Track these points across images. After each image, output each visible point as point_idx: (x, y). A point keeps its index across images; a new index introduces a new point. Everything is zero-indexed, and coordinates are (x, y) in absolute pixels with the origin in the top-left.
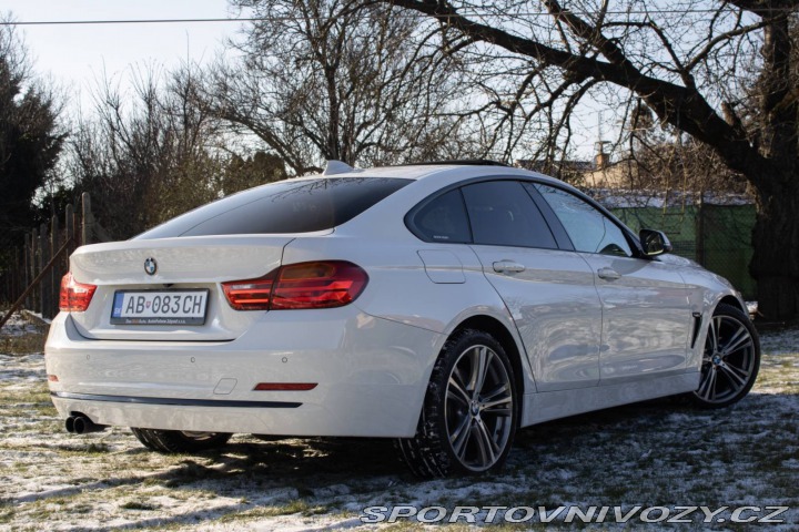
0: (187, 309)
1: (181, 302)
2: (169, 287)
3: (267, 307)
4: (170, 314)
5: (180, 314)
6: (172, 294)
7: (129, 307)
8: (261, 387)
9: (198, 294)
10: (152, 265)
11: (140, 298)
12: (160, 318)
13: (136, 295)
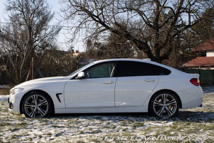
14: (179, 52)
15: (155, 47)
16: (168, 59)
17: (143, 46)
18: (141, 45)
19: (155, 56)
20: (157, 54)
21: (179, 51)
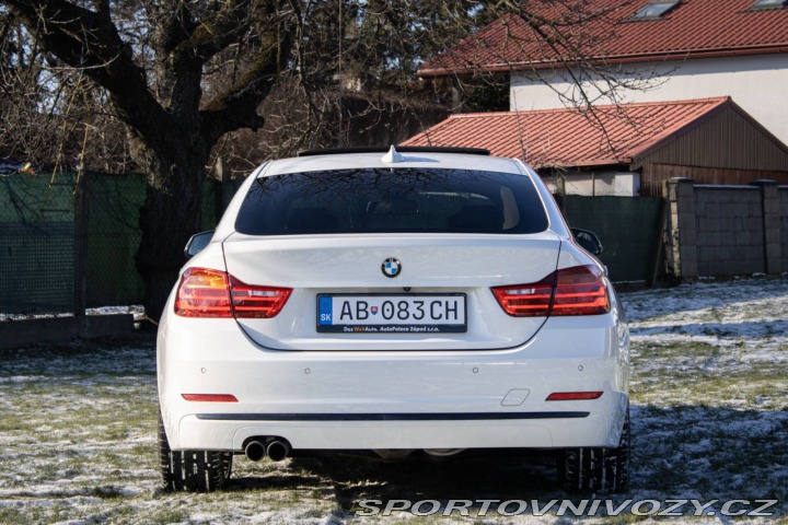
0: (436, 315)
1: (426, 308)
2: (407, 292)
3: (548, 313)
4: (411, 321)
5: (427, 320)
6: (410, 300)
7: (343, 313)
8: (553, 397)
9: (451, 300)
10: (394, 266)
11: (358, 303)
12: (397, 326)
13: (353, 301)
14: (338, 82)
15: (168, 46)
16: (257, 123)
17: (81, 35)
18: (68, 27)
19: (166, 104)
20: (179, 89)
21: (336, 77)
